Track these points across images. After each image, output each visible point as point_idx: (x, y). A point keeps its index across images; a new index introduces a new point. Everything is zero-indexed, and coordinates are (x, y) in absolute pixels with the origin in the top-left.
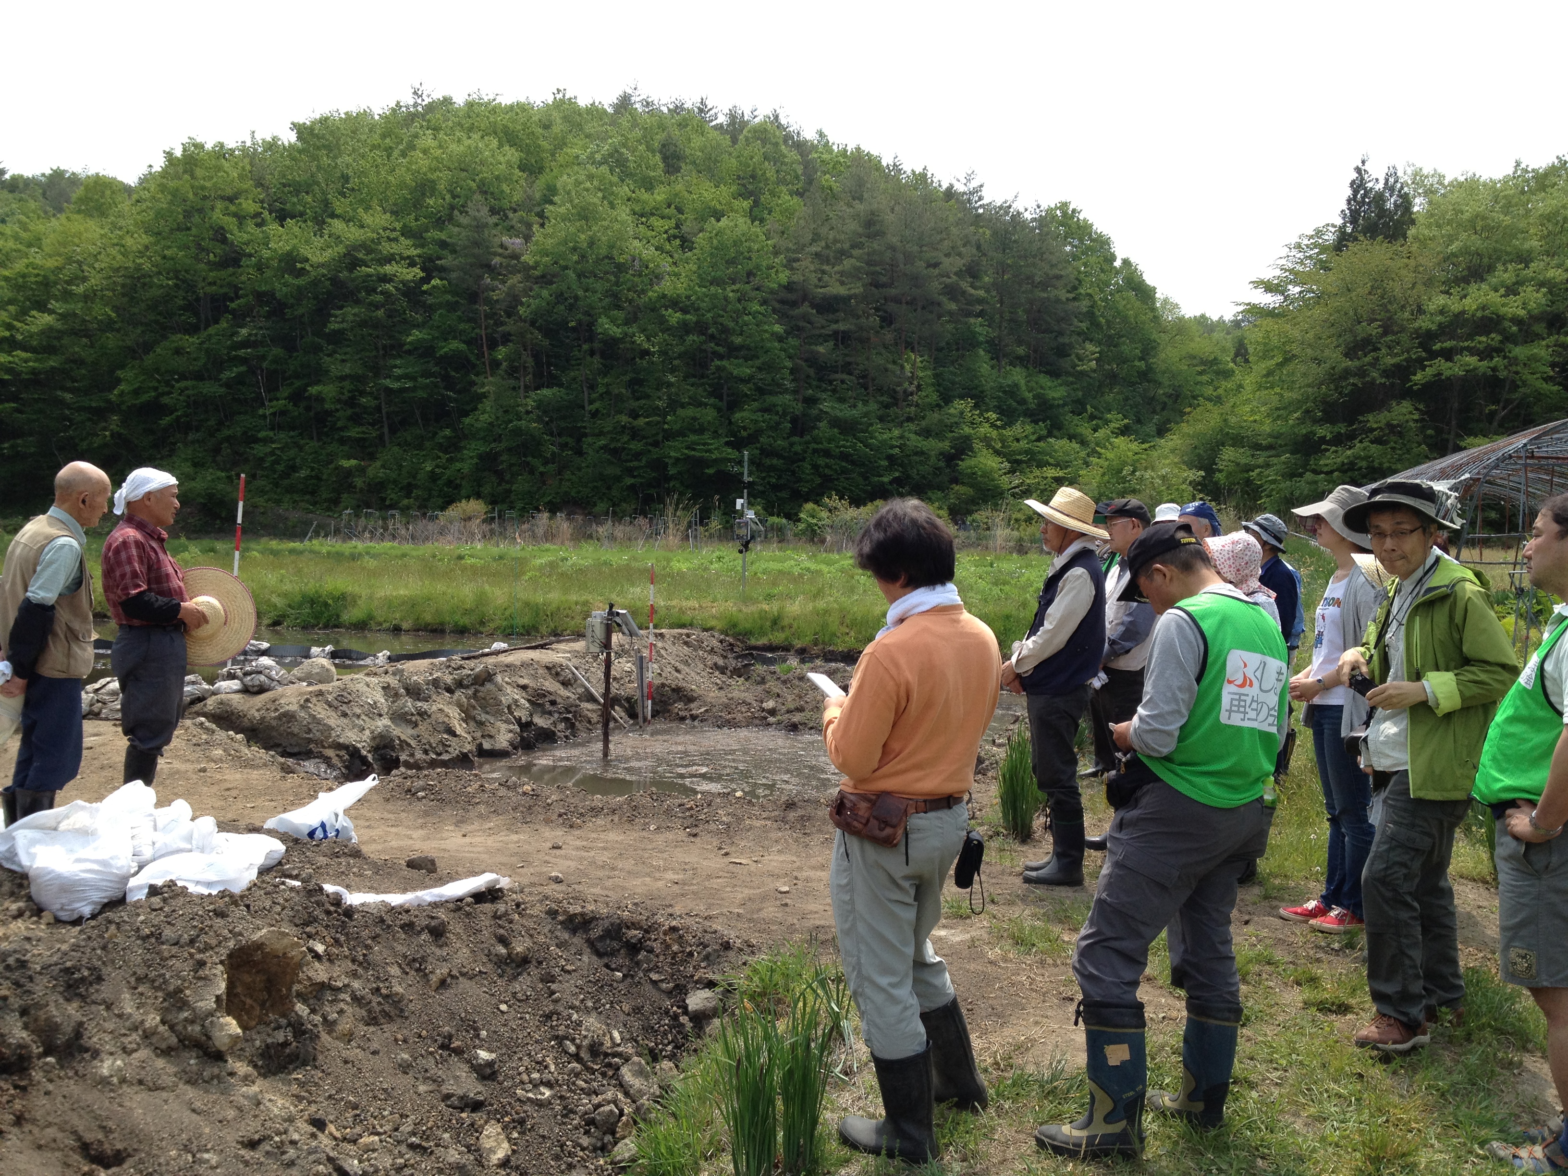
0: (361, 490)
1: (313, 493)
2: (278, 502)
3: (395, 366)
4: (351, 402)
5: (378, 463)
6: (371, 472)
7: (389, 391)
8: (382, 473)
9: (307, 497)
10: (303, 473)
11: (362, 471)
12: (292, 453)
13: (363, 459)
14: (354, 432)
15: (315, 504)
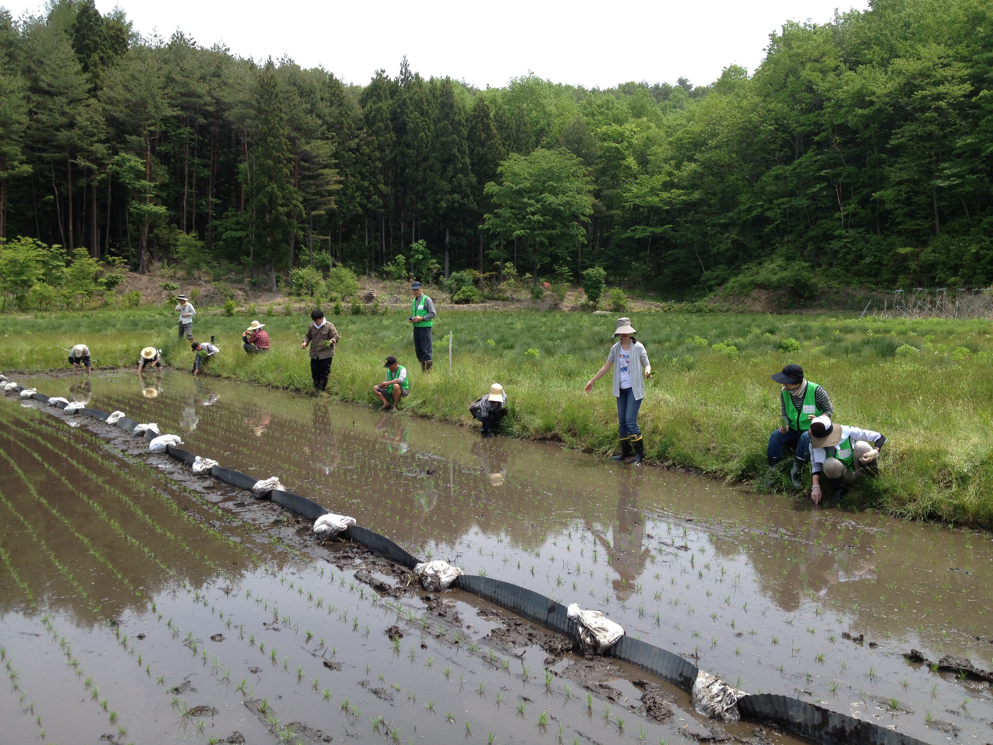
0: (915, 271)
1: (875, 276)
2: (848, 284)
3: (946, 169)
4: (908, 202)
5: (930, 249)
6: (923, 256)
7: (940, 189)
8: (932, 257)
9: (871, 279)
10: (868, 260)
11: (916, 256)
12: (860, 245)
13: (917, 246)
14: (910, 225)
15: (876, 284)
